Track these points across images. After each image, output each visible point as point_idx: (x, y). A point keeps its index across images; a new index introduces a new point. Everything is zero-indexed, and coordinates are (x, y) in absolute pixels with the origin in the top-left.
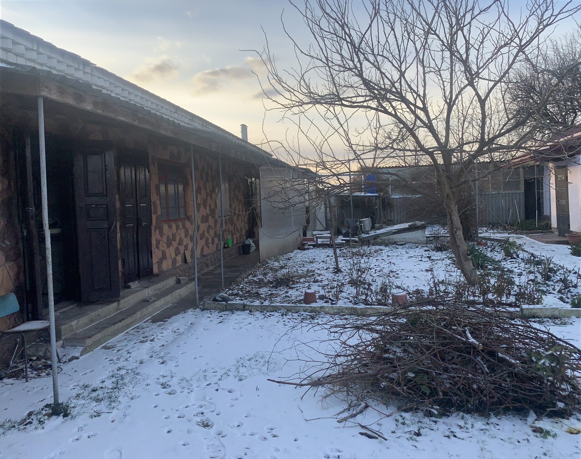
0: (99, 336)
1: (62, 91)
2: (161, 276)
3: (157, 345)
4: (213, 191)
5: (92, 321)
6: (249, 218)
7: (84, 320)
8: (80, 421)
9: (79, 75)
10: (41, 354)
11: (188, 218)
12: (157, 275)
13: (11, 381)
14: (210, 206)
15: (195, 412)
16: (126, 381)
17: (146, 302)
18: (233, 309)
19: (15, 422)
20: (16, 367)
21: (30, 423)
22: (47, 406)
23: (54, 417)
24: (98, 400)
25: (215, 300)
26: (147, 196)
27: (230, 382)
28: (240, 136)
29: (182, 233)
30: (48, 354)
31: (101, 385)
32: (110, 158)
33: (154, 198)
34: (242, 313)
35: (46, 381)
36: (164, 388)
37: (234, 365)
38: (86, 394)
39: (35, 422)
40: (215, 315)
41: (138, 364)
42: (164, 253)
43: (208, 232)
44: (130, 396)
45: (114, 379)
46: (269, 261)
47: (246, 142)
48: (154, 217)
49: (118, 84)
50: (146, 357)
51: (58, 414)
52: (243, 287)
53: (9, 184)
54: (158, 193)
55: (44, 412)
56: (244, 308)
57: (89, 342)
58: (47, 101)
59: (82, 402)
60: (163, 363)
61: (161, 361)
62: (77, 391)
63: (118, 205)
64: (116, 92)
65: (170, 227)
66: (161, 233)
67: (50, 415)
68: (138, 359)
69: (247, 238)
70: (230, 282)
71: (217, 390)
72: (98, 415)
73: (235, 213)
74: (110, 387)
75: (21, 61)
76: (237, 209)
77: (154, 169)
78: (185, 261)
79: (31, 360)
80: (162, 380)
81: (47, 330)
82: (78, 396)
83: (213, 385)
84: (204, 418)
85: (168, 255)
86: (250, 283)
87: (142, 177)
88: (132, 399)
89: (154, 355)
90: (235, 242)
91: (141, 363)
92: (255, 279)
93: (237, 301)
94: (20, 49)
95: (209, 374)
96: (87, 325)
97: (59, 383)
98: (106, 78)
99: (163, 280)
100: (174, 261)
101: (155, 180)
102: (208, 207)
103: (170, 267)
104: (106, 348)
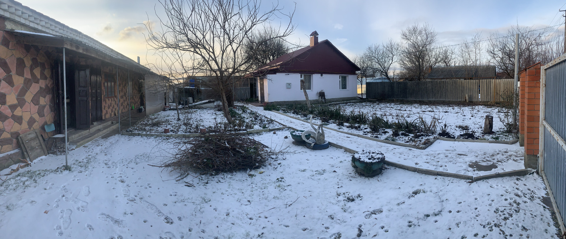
0: (82, 142)
1: (71, 45)
2: (105, 120)
3: (103, 147)
4: (125, 85)
5: (80, 136)
6: (140, 97)
7: (77, 135)
8: (75, 173)
9: (78, 38)
10: (62, 146)
11: (116, 97)
12: (104, 120)
13: (52, 155)
14: (124, 92)
15: (118, 176)
16: (92, 160)
17: (99, 130)
18: (134, 135)
19: (53, 170)
20: (54, 150)
21: (58, 171)
22: (63, 166)
23: (66, 170)
24: (81, 166)
25: (127, 131)
26: (100, 87)
27: (132, 165)
28: (137, 62)
29: (113, 103)
30: (64, 147)
31: (82, 161)
32: (88, 72)
33: (103, 88)
34: (138, 137)
35: (63, 157)
36: (106, 165)
37: (134, 158)
38: (77, 163)
39: (59, 171)
40: (127, 137)
41: (95, 155)
42: (107, 111)
43: (124, 103)
44: (93, 167)
45: (87, 159)
46: (150, 116)
47: (139, 64)
48: (103, 96)
49: (91, 41)
50: (99, 152)
51: (67, 170)
52: (139, 126)
53: (53, 82)
54: (104, 86)
55: (62, 168)
56: (139, 135)
57: (78, 144)
58: (66, 49)
59: (75, 166)
60: (106, 155)
61: (105, 154)
62: (74, 162)
63: (90, 91)
64: (91, 44)
65: (109, 100)
66: (106, 103)
67: (64, 170)
68: (96, 152)
69: (141, 106)
70: (133, 124)
71: (127, 168)
72: (81, 172)
73: (134, 95)
74: (86, 162)
75: (58, 34)
76: (135, 93)
77: (103, 76)
78: (115, 115)
79: (59, 148)
80: (105, 162)
81: (64, 138)
82: (74, 164)
83: (125, 165)
84: (122, 179)
85: (108, 112)
86: (142, 124)
87: (99, 79)
88: (93, 168)
89: (102, 152)
90: (136, 107)
91: (97, 154)
92: (144, 123)
93: (136, 132)
94: (57, 29)
95: (124, 161)
96: (78, 137)
97: (68, 158)
98: (87, 39)
99: (106, 122)
100: (111, 115)
101: (103, 81)
102: (123, 92)
103: (109, 117)
104: (84, 147)
